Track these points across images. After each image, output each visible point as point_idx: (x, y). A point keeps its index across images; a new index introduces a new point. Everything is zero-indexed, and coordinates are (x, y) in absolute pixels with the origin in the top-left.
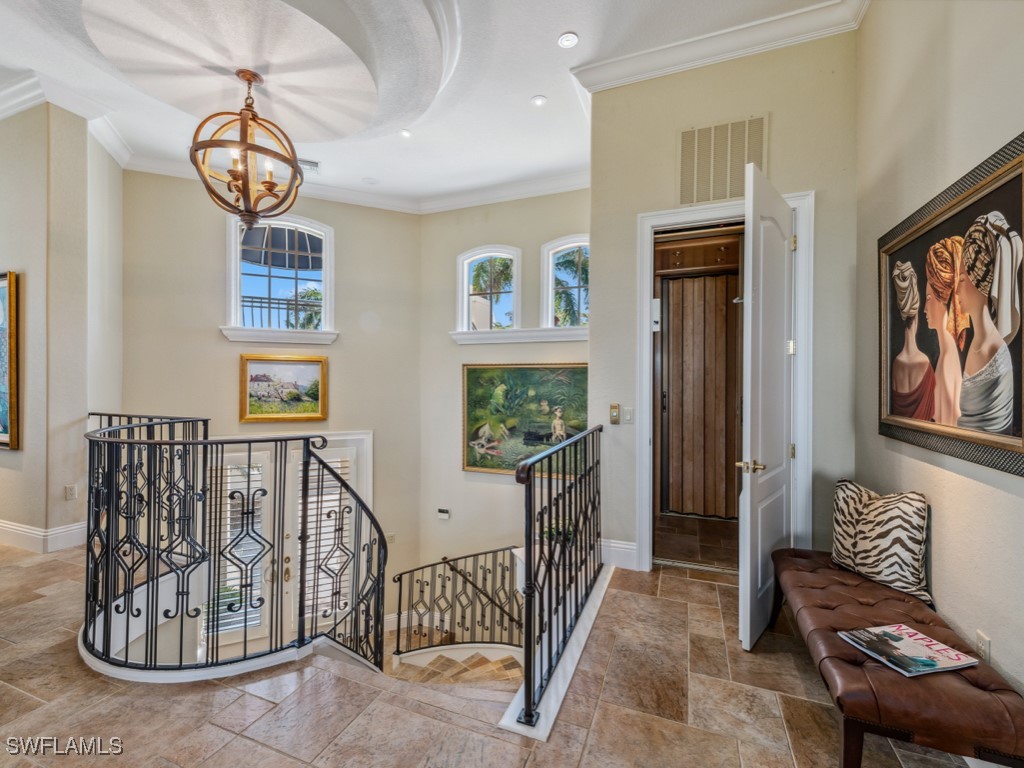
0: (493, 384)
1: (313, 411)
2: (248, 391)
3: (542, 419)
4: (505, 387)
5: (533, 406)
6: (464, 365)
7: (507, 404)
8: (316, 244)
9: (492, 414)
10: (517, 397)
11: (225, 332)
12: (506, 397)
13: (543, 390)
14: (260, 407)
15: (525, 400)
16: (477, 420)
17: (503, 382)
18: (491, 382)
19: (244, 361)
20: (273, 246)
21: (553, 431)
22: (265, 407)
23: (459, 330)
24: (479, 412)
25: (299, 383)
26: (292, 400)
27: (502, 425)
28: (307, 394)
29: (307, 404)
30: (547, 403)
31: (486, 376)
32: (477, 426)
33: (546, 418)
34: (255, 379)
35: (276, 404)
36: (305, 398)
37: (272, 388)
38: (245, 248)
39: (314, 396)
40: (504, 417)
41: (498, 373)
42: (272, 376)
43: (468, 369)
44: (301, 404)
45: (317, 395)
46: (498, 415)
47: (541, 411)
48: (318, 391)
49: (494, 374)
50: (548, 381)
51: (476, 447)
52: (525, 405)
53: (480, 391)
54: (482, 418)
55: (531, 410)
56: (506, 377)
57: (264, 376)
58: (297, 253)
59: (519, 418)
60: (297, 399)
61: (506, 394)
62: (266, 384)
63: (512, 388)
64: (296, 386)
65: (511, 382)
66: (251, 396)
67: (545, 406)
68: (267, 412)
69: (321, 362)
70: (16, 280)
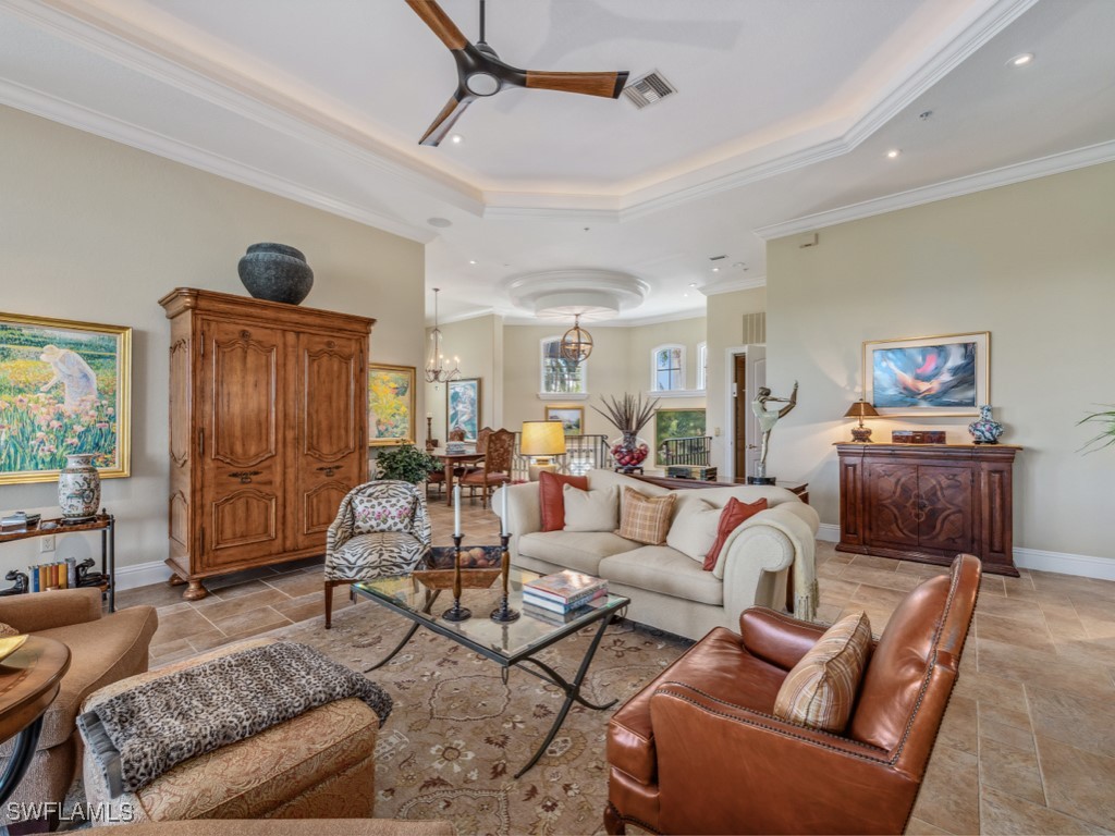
1: (577, 434)
6: (657, 410)
7: (678, 431)
9: (670, 436)
10: (683, 426)
11: (539, 396)
12: (678, 427)
16: (662, 439)
17: (676, 419)
18: (670, 419)
19: (547, 409)
23: (652, 390)
24: (663, 435)
25: (571, 420)
28: (575, 425)
29: (575, 430)
31: (667, 415)
34: (552, 417)
36: (574, 427)
39: (578, 426)
41: (674, 414)
42: (559, 416)
43: (658, 412)
44: (572, 430)
48: (579, 424)
49: (671, 414)
50: (701, 418)
51: (661, 454)
53: (664, 424)
56: (678, 416)
57: (556, 416)
60: (570, 427)
61: (678, 425)
63: (681, 422)
64: (569, 421)
65: (681, 418)
69: (581, 409)
70: (480, 381)
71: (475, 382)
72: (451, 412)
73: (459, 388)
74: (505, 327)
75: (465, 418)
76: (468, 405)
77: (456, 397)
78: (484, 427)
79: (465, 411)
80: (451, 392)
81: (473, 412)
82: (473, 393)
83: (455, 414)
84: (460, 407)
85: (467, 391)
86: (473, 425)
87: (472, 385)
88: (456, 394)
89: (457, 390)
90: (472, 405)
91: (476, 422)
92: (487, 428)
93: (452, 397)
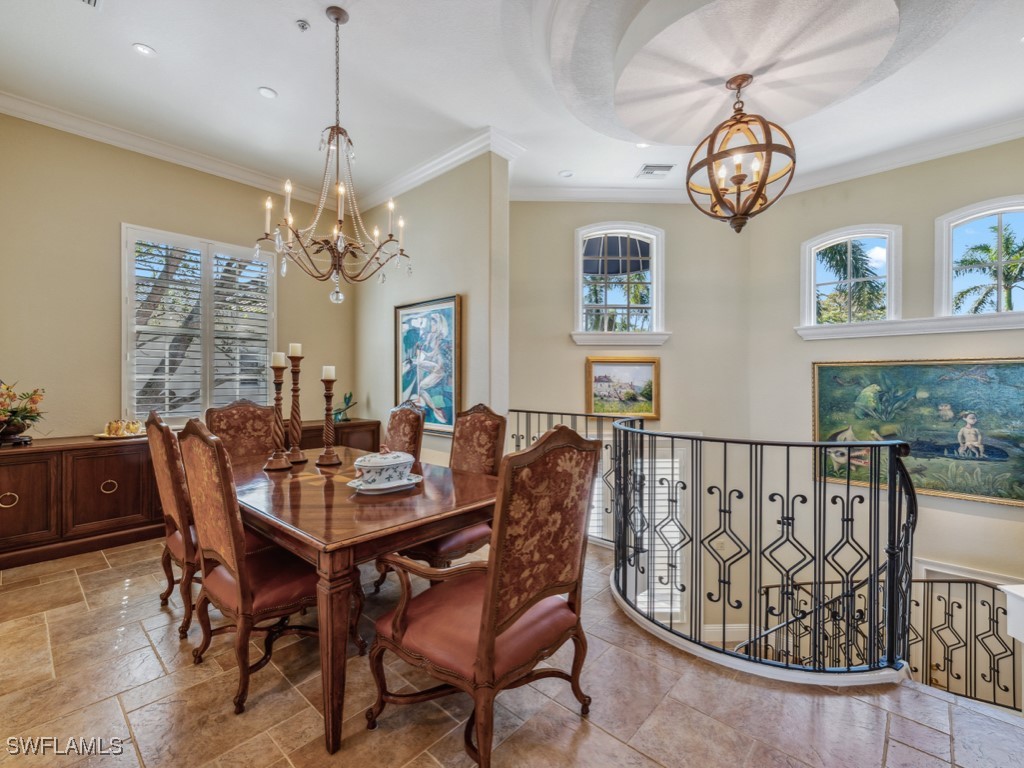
0: (859, 384)
1: (647, 411)
2: (594, 391)
3: (942, 427)
4: (878, 388)
5: (925, 411)
6: (814, 364)
7: (881, 407)
8: (645, 248)
9: (857, 418)
10: (897, 399)
11: (575, 338)
12: (881, 400)
13: (940, 392)
14: (602, 406)
15: (912, 403)
16: (834, 424)
17: (874, 381)
18: (857, 382)
19: (589, 365)
20: (610, 254)
21: (960, 440)
22: (607, 406)
23: (807, 324)
24: (837, 416)
25: (635, 384)
26: (629, 400)
27: (873, 432)
28: (642, 395)
29: (642, 404)
30: (949, 407)
31: (847, 375)
32: (834, 432)
33: (948, 426)
34: (599, 380)
35: (616, 404)
36: (641, 398)
37: (612, 388)
38: (588, 258)
39: (648, 396)
40: (875, 422)
41: (868, 372)
42: (611, 378)
43: (819, 368)
44: (637, 404)
45: (651, 396)
46: (868, 421)
47: (939, 416)
48: (651, 391)
49: (861, 373)
50: (951, 380)
51: (833, 455)
52: (911, 409)
53: (838, 393)
54: (841, 422)
55: (922, 416)
56: (880, 377)
57: (605, 377)
58: (629, 258)
59: (903, 424)
60: (633, 399)
61: (880, 396)
62: (607, 384)
63: (889, 389)
64: (632, 386)
65: (888, 382)
66: (595, 396)
67: (947, 411)
68: (609, 411)
69: (654, 363)
70: (460, 301)
71: (451, 306)
72: (404, 368)
73: (419, 320)
74: (515, 205)
75: (430, 380)
76: (435, 352)
77: (412, 339)
78: (469, 404)
79: (430, 364)
80: (404, 328)
81: (445, 367)
82: (445, 329)
83: (412, 373)
84: (421, 358)
85: (434, 325)
86: (447, 395)
87: (443, 312)
88: (413, 332)
89: (415, 323)
90: (445, 354)
91: (452, 388)
92: (481, 409)
93: (406, 339)
